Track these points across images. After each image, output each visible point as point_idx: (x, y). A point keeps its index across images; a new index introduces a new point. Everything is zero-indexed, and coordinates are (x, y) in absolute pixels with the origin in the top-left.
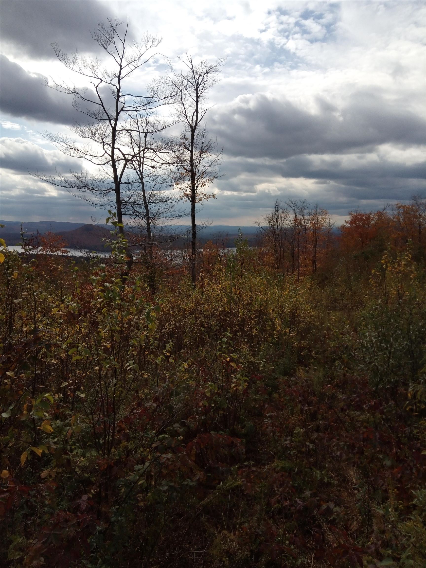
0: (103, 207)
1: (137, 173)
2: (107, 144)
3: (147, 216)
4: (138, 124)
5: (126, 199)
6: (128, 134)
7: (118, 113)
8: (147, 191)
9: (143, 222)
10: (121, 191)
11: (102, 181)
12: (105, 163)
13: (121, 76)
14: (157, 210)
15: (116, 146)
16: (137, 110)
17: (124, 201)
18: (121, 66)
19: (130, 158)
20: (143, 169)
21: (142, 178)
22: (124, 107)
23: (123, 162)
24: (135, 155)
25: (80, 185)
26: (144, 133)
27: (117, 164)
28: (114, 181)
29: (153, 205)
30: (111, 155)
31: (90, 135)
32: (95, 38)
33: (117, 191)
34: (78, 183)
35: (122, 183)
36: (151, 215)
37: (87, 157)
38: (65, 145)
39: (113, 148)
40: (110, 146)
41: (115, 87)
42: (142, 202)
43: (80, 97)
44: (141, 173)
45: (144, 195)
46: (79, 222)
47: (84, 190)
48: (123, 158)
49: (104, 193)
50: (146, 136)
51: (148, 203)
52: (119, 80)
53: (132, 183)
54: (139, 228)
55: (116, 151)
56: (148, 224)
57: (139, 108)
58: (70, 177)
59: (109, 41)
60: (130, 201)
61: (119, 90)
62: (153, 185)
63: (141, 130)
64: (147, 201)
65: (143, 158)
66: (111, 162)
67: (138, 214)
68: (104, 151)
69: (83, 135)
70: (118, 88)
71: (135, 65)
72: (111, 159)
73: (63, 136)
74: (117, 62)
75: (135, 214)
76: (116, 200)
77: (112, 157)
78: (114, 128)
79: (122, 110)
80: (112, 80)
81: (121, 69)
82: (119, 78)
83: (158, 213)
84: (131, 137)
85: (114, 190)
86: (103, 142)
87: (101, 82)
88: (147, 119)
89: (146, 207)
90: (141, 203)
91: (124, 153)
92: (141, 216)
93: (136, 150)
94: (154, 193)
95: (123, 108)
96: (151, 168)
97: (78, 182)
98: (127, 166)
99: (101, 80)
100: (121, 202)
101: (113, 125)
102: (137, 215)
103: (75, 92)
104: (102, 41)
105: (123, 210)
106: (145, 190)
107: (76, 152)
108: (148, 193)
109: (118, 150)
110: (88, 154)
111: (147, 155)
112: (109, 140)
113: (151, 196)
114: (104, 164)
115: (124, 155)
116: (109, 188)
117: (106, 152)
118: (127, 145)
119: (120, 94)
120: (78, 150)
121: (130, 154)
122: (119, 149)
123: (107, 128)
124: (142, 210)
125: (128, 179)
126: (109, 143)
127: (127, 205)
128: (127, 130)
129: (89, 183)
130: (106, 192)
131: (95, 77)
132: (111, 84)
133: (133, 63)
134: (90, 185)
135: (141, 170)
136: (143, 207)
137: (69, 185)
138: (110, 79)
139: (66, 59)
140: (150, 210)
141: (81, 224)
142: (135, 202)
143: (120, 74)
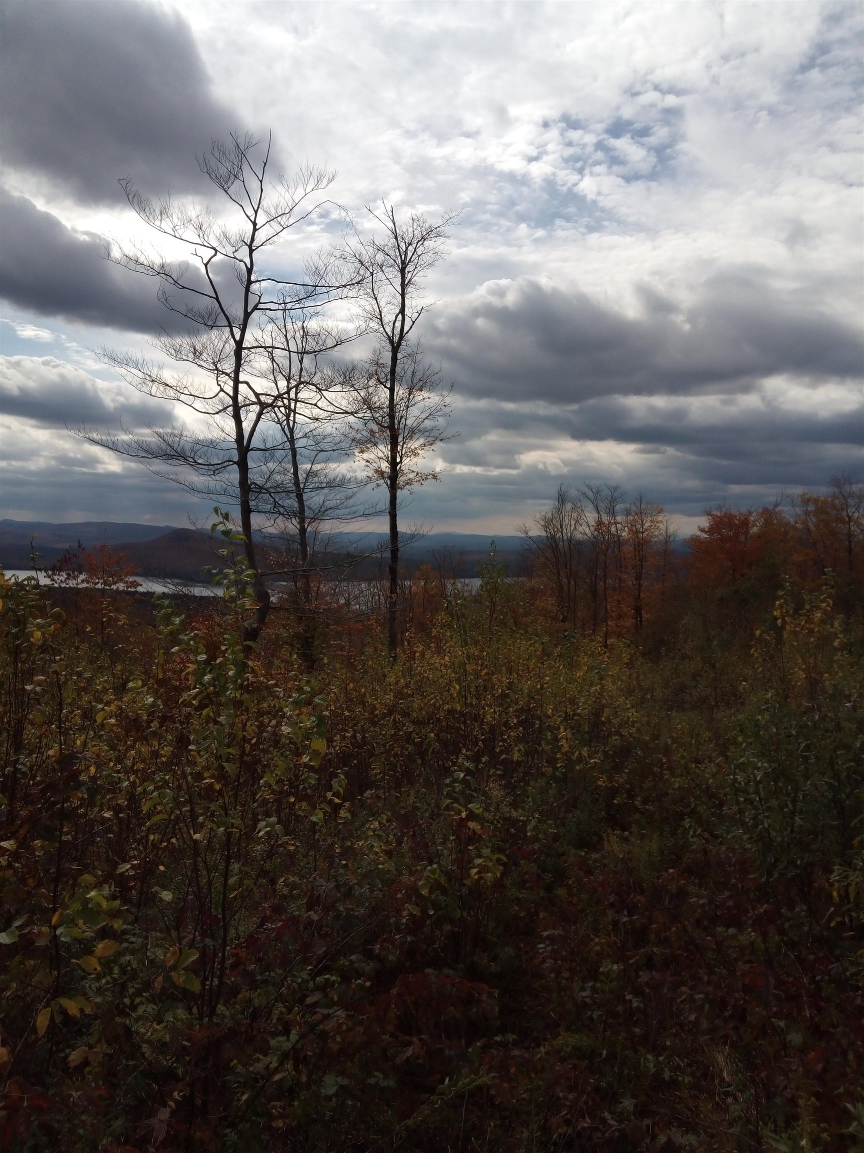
0: (213, 496)
1: (283, 430)
2: (224, 373)
3: (300, 514)
4: (286, 336)
5: (260, 481)
6: (266, 354)
7: (247, 315)
9: (292, 526)
10: (250, 466)
11: (212, 444)
12: (220, 411)
13: (255, 244)
14: (321, 502)
15: (242, 377)
16: (285, 310)
17: (256, 484)
18: (255, 224)
19: (270, 401)
20: (295, 422)
21: (292, 440)
22: (259, 302)
23: (257, 408)
24: (280, 396)
25: (168, 452)
26: (298, 353)
27: (243, 412)
28: (236, 446)
29: (314, 493)
30: (231, 394)
31: (191, 355)
32: (205, 171)
33: (243, 465)
34: (164, 448)
35: (252, 449)
36: (308, 513)
37: (182, 397)
38: (141, 375)
39: (237, 382)
40: (230, 377)
41: (242, 264)
42: (291, 486)
43: (173, 282)
44: (292, 431)
45: (296, 473)
46: (162, 524)
47: (175, 462)
48: (255, 400)
49: (216, 469)
50: (302, 358)
51: (303, 489)
52: (251, 251)
53: (273, 449)
54: (284, 537)
55: (242, 388)
56: (303, 531)
57: (289, 306)
58: (146, 435)
59: (232, 177)
60: (268, 485)
61: (250, 271)
62: (314, 453)
63: (293, 348)
64: (302, 486)
65: (296, 401)
66: (231, 409)
67: (282, 510)
68: (219, 388)
69: (177, 353)
70: (249, 266)
71: (282, 223)
72: (231, 403)
73: (136, 354)
74: (248, 217)
75: (277, 510)
76: (240, 483)
77: (235, 398)
78: (239, 344)
79: (256, 308)
80: (236, 251)
81: (255, 230)
82: (250, 246)
83: (323, 509)
84: (273, 360)
85: (235, 463)
86: (217, 369)
87: (215, 255)
88: (305, 326)
89: (300, 497)
90: (289, 489)
91: (258, 392)
92: (288, 514)
93: (283, 384)
94: (315, 468)
95: (257, 305)
96: (311, 421)
97: (164, 446)
98: (262, 416)
99: (216, 251)
100: (250, 486)
101: (238, 337)
102: (280, 514)
103: (163, 271)
104: (219, 176)
105: (252, 503)
106: (298, 462)
107: (162, 388)
108: (304, 467)
109: (245, 385)
110: (186, 391)
112: (228, 366)
113: (310, 474)
114: (217, 413)
115: (257, 395)
116: (225, 459)
117: (222, 390)
118: (263, 376)
119: (253, 278)
120: (166, 385)
121: (269, 393)
122: (247, 383)
123: (225, 342)
124: (291, 502)
125: (264, 441)
126: (228, 371)
127: (260, 492)
128: (265, 348)
129: (187, 448)
130: (219, 466)
131: (204, 246)
132: (235, 258)
133: (279, 219)
134: (188, 453)
135: (291, 424)
136: (293, 495)
137: (144, 452)
138: (234, 249)
139: (147, 209)
140: (306, 503)
141: (167, 527)
142: (278, 486)
143: (253, 240)
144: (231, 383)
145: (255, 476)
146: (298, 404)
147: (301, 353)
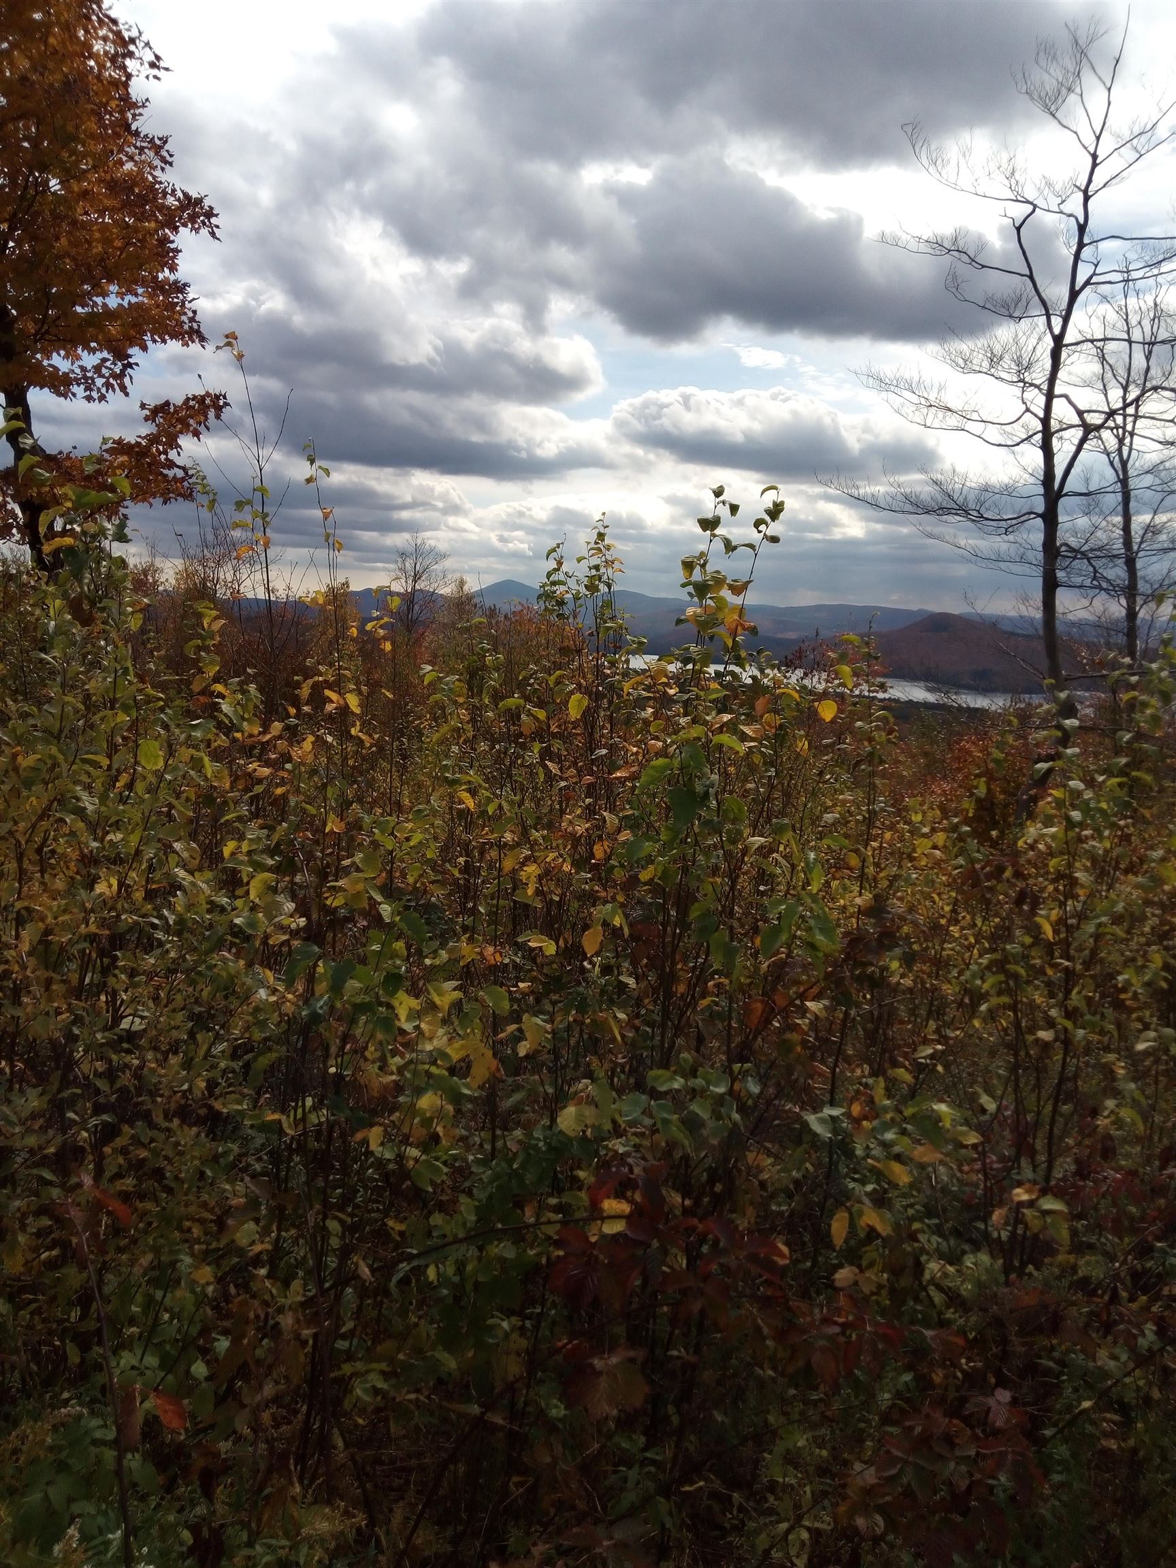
0: (1002, 565)
1: (1112, 463)
2: (1031, 385)
3: (1130, 591)
4: (1126, 320)
5: (1073, 542)
6: (1094, 351)
7: (1074, 295)
9: (1117, 609)
10: (1060, 519)
11: (1008, 491)
12: (1022, 441)
13: (1092, 188)
14: (1165, 571)
15: (1058, 390)
16: (1128, 281)
17: (1067, 545)
18: (1094, 156)
19: (1099, 422)
20: (1131, 449)
21: (1124, 481)
22: (1094, 274)
23: (1079, 433)
24: (1111, 414)
25: (944, 505)
26: (1144, 344)
27: (1055, 443)
28: (1041, 491)
29: (1154, 558)
30: (1041, 415)
31: (986, 364)
32: (1024, 90)
33: (1050, 518)
34: (940, 499)
35: (1066, 495)
36: (1142, 586)
37: (970, 426)
38: (915, 399)
39: (1050, 396)
40: (1040, 390)
41: (1072, 219)
42: (1118, 546)
43: (968, 261)
44: (1124, 464)
45: (1127, 528)
46: (914, 607)
47: (950, 518)
48: (1076, 421)
49: (1010, 526)
50: (1150, 352)
51: (1137, 553)
52: (1087, 198)
53: (1099, 492)
54: (1103, 627)
56: (1132, 614)
59: (1064, 91)
60: (1084, 549)
61: (1082, 229)
62: (1159, 496)
64: (1135, 547)
65: (1136, 417)
66: (1039, 436)
67: (1104, 585)
68: (1024, 407)
69: (966, 366)
70: (1082, 221)
71: (1139, 148)
72: (1040, 427)
73: (910, 373)
74: (1086, 148)
75: (1098, 584)
76: (1045, 545)
77: (1046, 421)
78: (1058, 340)
79: (1088, 283)
80: (1063, 202)
81: (1095, 165)
82: (1085, 192)
83: (1166, 582)
84: (1103, 359)
85: (1039, 515)
86: (1022, 381)
87: (1033, 211)
88: (1158, 301)
89: (1130, 563)
90: (1115, 552)
91: (1082, 408)
92: (1113, 590)
93: (1116, 394)
94: (1161, 518)
95: (1091, 277)
96: (1161, 447)
97: (939, 497)
98: (1085, 446)
99: (1035, 206)
100: (1058, 549)
101: (1057, 331)
102: (1101, 588)
104: (1043, 94)
105: (1060, 575)
106: (1132, 511)
107: (940, 414)
108: (1140, 520)
109: (1064, 399)
110: (975, 416)
112: (1040, 375)
113: (1150, 529)
114: (1018, 444)
115: (1080, 413)
116: (1024, 511)
117: (1028, 410)
118: (1087, 384)
119: (1086, 241)
120: (950, 410)
121: (1094, 408)
122: (1066, 397)
123: (1040, 339)
124: (1116, 572)
125: (1087, 481)
126: (1037, 382)
127: (1075, 558)
128: (1092, 341)
129: (971, 497)
130: (1014, 522)
131: (1017, 201)
132: (1061, 212)
133: (1135, 141)
134: (972, 505)
135: (1125, 451)
136: (1121, 562)
137: (916, 506)
138: (1059, 200)
139: (939, 161)
140: (1139, 574)
141: (920, 611)
142: (1100, 549)
143: (1090, 181)
144: (1041, 400)
145: (1064, 535)
146: (1140, 423)
147: (1149, 344)
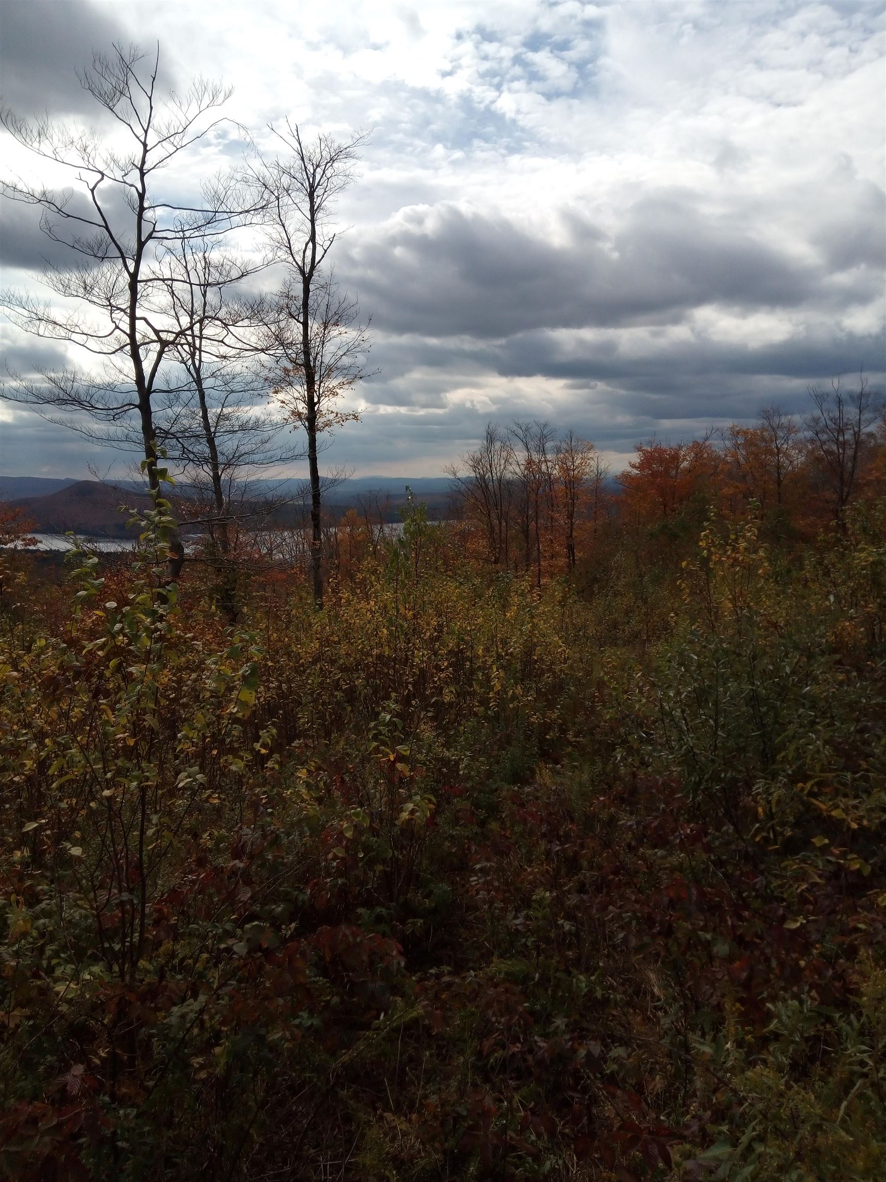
0: (114, 443)
1: (189, 370)
2: (118, 309)
3: (213, 460)
4: (186, 267)
5: (165, 426)
6: (165, 287)
7: (141, 245)
8: (212, 407)
9: (205, 474)
10: (153, 409)
11: (110, 387)
12: (117, 351)
13: (146, 167)
14: (235, 447)
15: (139, 313)
16: (184, 238)
17: (160, 429)
18: (145, 145)
19: (171, 339)
20: (200, 361)
21: (199, 381)
22: (154, 231)
23: (156, 347)
24: (182, 333)
25: (61, 396)
26: (200, 285)
27: (142, 351)
28: (136, 388)
29: (226, 438)
30: (128, 332)
31: (81, 290)
32: (87, 86)
33: (145, 409)
34: (57, 393)
35: (154, 391)
36: (221, 459)
37: (74, 337)
38: (26, 313)
39: (133, 318)
40: (125, 313)
41: (133, 189)
42: (201, 431)
43: (56, 210)
44: (198, 371)
45: (205, 417)
46: (63, 477)
47: (69, 407)
48: (155, 338)
49: (115, 414)
50: (205, 292)
51: (215, 433)
52: (142, 175)
53: (178, 390)
54: (197, 486)
55: (140, 325)
56: (217, 478)
57: (187, 234)
58: (38, 380)
59: (118, 93)
60: (175, 429)
61: (142, 196)
62: (224, 394)
63: (194, 280)
64: (212, 429)
65: (201, 338)
66: (128, 348)
67: (191, 456)
68: (114, 325)
69: (66, 290)
70: (141, 191)
71: (176, 144)
72: (128, 341)
73: (20, 292)
74: (138, 138)
75: (186, 456)
76: (143, 428)
77: (132, 336)
78: (134, 277)
79: (150, 237)
80: (126, 175)
81: (146, 151)
82: (141, 169)
83: (237, 455)
84: (173, 294)
85: (136, 406)
86: (110, 305)
87: (102, 179)
88: (206, 255)
89: (211, 441)
90: (198, 433)
91: (158, 328)
92: (199, 461)
93: (185, 321)
94: (226, 411)
95: (152, 233)
96: (218, 359)
97: (56, 391)
98: (164, 356)
99: (103, 175)
100: (154, 432)
101: (132, 269)
102: (190, 460)
103: (45, 199)
104: (103, 92)
105: (158, 449)
106: (207, 404)
107: (50, 327)
108: (213, 412)
109: (143, 321)
110: (77, 330)
111: (207, 332)
112: (123, 301)
113: (220, 417)
114: (114, 353)
115: (157, 332)
116: (125, 403)
117: (117, 327)
118: (165, 312)
119: (146, 205)
120: (55, 323)
121: (170, 329)
122: (145, 319)
123: (118, 275)
124: (203, 448)
125: (168, 382)
126: (123, 307)
127: (166, 438)
128: (163, 280)
129: (82, 392)
130: (119, 411)
131: (89, 169)
132: (125, 182)
133: (172, 139)
134: (83, 397)
135: (197, 363)
136: (204, 441)
137: (36, 399)
138: (123, 173)
139: (23, 130)
140: (218, 449)
141: (67, 480)
142: (185, 430)
143: (143, 162)
144: (127, 320)
145: (157, 421)
146: (204, 342)
147: (204, 285)
